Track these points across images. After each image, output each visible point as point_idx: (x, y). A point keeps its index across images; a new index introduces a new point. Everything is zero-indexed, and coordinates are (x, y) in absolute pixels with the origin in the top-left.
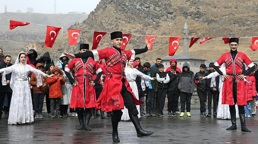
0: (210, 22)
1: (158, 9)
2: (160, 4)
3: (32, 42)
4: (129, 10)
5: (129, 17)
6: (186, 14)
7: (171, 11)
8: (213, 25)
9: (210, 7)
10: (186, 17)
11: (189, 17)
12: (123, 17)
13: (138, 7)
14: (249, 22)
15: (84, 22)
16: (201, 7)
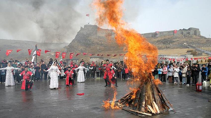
0: (105, 47)
1: (90, 42)
2: (91, 41)
3: (52, 52)
4: (82, 42)
5: (81, 45)
6: (98, 44)
7: (94, 43)
8: (106, 47)
9: (105, 42)
10: (98, 45)
11: (99, 45)
12: (80, 44)
13: (84, 42)
14: (115, 47)
15: (68, 46)
16: (102, 42)
